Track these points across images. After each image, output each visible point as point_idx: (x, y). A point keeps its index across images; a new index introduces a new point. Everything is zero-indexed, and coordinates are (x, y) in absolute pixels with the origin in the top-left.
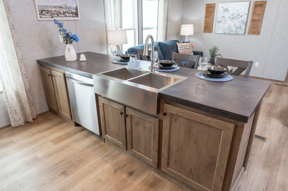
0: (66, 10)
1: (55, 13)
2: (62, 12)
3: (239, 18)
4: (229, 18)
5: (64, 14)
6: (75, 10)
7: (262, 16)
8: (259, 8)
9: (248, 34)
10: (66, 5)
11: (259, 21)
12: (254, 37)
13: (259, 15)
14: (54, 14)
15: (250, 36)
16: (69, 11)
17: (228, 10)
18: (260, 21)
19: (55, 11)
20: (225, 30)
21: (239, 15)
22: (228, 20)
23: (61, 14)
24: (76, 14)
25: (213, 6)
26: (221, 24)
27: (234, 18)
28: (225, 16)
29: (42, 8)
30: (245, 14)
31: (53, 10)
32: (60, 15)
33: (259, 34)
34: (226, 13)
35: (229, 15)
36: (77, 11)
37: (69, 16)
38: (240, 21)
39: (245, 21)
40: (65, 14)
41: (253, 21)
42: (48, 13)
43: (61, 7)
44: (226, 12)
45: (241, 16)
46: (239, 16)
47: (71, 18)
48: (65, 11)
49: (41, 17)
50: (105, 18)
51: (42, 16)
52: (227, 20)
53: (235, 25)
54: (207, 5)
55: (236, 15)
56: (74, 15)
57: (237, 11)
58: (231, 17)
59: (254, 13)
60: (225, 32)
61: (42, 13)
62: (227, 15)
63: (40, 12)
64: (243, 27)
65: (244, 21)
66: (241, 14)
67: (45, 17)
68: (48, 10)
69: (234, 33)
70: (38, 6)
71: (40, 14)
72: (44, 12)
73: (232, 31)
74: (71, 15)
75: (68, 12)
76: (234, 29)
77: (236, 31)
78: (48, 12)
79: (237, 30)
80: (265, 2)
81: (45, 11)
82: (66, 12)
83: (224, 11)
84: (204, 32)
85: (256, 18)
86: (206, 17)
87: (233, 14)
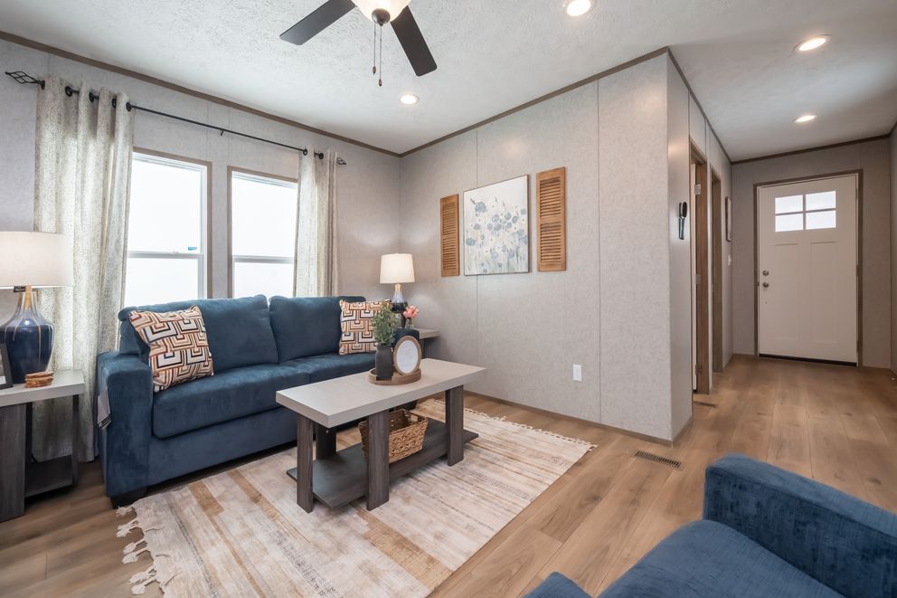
3: (509, 225)
4: (490, 227)
7: (562, 212)
8: (552, 190)
9: (539, 270)
11: (556, 226)
12: (555, 277)
13: (555, 210)
15: (543, 275)
17: (485, 207)
18: (561, 227)
20: (486, 264)
21: (508, 217)
22: (487, 233)
25: (454, 200)
26: (474, 247)
27: (498, 228)
28: (479, 223)
30: (523, 212)
33: (564, 268)
34: (482, 215)
35: (489, 221)
38: (513, 234)
39: (526, 233)
41: (543, 228)
44: (481, 213)
45: (515, 220)
46: (510, 220)
52: (486, 236)
53: (505, 246)
54: (444, 200)
55: (502, 218)
57: (504, 205)
58: (494, 224)
59: (542, 206)
60: (485, 271)
62: (485, 219)
64: (523, 250)
65: (523, 231)
66: (513, 214)
69: (506, 271)
73: (500, 266)
76: (503, 258)
77: (508, 264)
79: (511, 260)
80: (563, 170)
83: (476, 210)
84: (444, 275)
85: (550, 219)
86: (444, 233)
87: (497, 216)
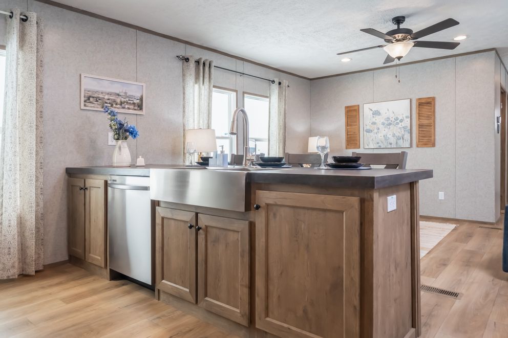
0: (125, 100)
1: (108, 101)
2: (118, 101)
3: (398, 124)
4: (383, 124)
5: (121, 105)
6: (138, 101)
7: (433, 118)
8: (426, 108)
9: (418, 147)
10: (126, 93)
11: (429, 125)
12: (428, 150)
13: (428, 117)
14: (106, 103)
15: (420, 149)
16: (129, 102)
17: (380, 113)
18: (432, 125)
19: (108, 99)
20: (380, 143)
21: (397, 119)
22: (381, 127)
23: (116, 104)
24: (140, 107)
25: (356, 108)
26: (371, 134)
27: (390, 124)
28: (376, 121)
29: (90, 94)
30: (407, 117)
31: (106, 97)
32: (114, 105)
33: (434, 145)
34: (377, 117)
35: (383, 120)
36: (142, 103)
37: (129, 109)
38: (400, 128)
39: (409, 128)
40: (123, 105)
41: (420, 126)
42: (97, 101)
43: (118, 95)
44: (377, 116)
45: (401, 121)
46: (398, 121)
47: (131, 111)
48: (123, 101)
49: (85, 105)
50: (184, 117)
51: (87, 104)
52: (380, 128)
53: (395, 134)
54: (347, 107)
55: (393, 120)
56: (136, 108)
57: (393, 113)
58: (386, 122)
59: (420, 115)
60: (380, 146)
61: (89, 99)
62: (379, 120)
63: (86, 99)
64: (407, 136)
65: (407, 127)
66: (400, 118)
67: (93, 105)
68: (98, 97)
69: (395, 147)
70: (85, 90)
71: (85, 101)
72: (91, 99)
73: (391, 144)
74: (132, 107)
75: (127, 103)
76: (393, 140)
77: (397, 143)
78: (97, 99)
79: (399, 141)
80: (434, 99)
81: (93, 97)
82: (125, 102)
83: (373, 114)
84: (347, 148)
85: (425, 122)
86: (348, 124)
87: (388, 118)
